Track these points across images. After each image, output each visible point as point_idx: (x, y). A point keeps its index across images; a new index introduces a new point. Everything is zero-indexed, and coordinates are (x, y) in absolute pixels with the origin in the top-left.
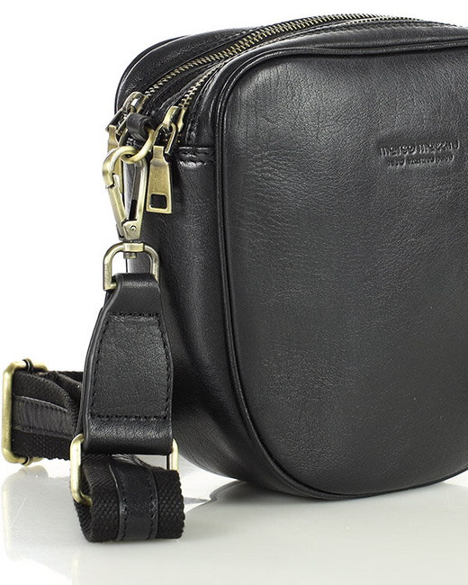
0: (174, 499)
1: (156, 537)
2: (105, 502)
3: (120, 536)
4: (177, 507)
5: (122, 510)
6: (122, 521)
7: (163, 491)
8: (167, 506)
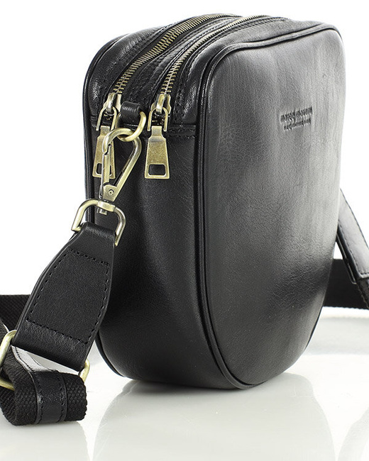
0: (78, 390)
1: (65, 420)
2: (25, 394)
3: (38, 420)
4: (81, 395)
5: (39, 400)
6: (39, 408)
7: (69, 384)
8: (73, 395)
